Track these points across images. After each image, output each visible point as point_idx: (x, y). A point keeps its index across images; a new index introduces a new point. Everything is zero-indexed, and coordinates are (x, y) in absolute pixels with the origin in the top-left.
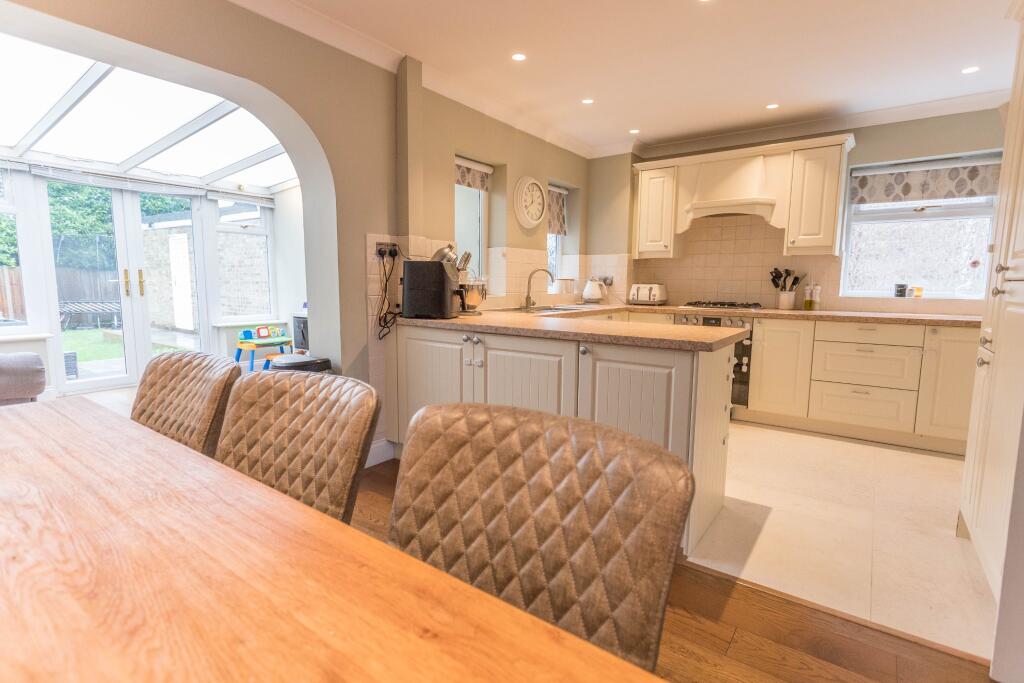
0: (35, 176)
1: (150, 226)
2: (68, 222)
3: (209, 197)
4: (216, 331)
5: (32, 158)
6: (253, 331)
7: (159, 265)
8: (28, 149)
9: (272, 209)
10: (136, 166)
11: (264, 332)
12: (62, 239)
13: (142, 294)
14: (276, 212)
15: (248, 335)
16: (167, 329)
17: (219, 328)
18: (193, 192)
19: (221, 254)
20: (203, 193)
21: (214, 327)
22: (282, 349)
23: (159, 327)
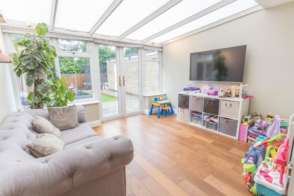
0: (95, 43)
1: (109, 61)
2: (88, 61)
3: (144, 48)
4: (144, 97)
5: (95, 36)
6: (158, 98)
7: (111, 72)
8: (93, 33)
9: (162, 52)
10: (124, 38)
11: (161, 98)
12: (87, 66)
13: (124, 85)
14: (164, 52)
15: (156, 99)
16: (113, 90)
17: (145, 97)
18: (140, 46)
19: (130, 69)
20: (142, 46)
21: (144, 96)
22: (165, 106)
23: (111, 90)
